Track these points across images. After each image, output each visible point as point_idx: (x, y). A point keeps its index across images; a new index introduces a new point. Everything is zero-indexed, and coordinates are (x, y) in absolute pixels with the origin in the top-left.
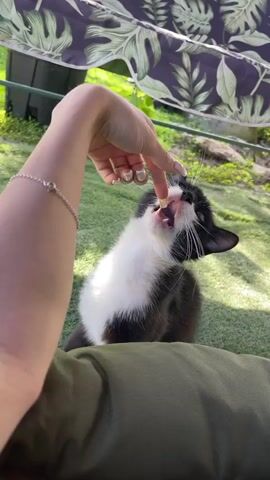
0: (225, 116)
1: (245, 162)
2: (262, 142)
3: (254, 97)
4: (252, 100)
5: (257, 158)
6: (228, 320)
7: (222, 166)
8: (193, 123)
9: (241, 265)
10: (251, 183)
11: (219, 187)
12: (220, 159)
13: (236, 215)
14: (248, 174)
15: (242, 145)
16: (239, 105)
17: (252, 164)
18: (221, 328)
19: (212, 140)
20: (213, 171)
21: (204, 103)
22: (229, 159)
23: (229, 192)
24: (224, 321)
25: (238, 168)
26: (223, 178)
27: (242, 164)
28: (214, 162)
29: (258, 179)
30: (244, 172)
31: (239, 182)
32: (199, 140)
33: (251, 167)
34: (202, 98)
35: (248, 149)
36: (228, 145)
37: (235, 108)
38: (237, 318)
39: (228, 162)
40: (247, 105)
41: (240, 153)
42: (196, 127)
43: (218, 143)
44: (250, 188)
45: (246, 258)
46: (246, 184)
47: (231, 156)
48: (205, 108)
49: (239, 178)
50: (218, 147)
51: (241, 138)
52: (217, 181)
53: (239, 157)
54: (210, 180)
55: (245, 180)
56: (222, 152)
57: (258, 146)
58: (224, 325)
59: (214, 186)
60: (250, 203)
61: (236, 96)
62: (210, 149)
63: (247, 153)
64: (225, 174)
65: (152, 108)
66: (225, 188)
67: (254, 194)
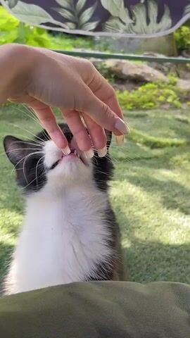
0: (117, 31)
1: (168, 79)
2: (184, 53)
3: (146, 4)
4: (144, 8)
5: (182, 72)
6: (168, 260)
7: (140, 89)
8: (102, 45)
9: (176, 195)
10: (176, 102)
11: (141, 112)
12: (138, 81)
13: (163, 140)
14: (172, 92)
15: (161, 61)
16: (131, 16)
17: (176, 79)
18: (161, 270)
19: (124, 61)
20: (131, 96)
21: (91, 20)
22: (148, 79)
23: (153, 115)
24: (164, 263)
25: (159, 87)
26: (144, 102)
27: (163, 82)
28: (132, 85)
29: (185, 95)
30: (167, 91)
31: (163, 103)
32: (110, 63)
33: (174, 84)
34: (87, 15)
35: (169, 63)
36: (144, 64)
37: (128, 20)
38: (177, 256)
39: (147, 82)
40: (140, 14)
41: (160, 69)
42: (105, 50)
43: (132, 63)
44: (176, 108)
45: (182, 187)
46: (171, 104)
47: (149, 75)
48: (93, 25)
49: (162, 98)
50: (132, 68)
51: (160, 52)
52: (137, 106)
53: (159, 75)
54: (129, 107)
55: (170, 100)
56: (139, 72)
57: (180, 58)
58: (164, 267)
59: (135, 113)
60: (177, 125)
61: (126, 6)
62: (124, 72)
63: (169, 69)
64: (145, 97)
65: (45, 36)
66: (148, 112)
67: (182, 113)
